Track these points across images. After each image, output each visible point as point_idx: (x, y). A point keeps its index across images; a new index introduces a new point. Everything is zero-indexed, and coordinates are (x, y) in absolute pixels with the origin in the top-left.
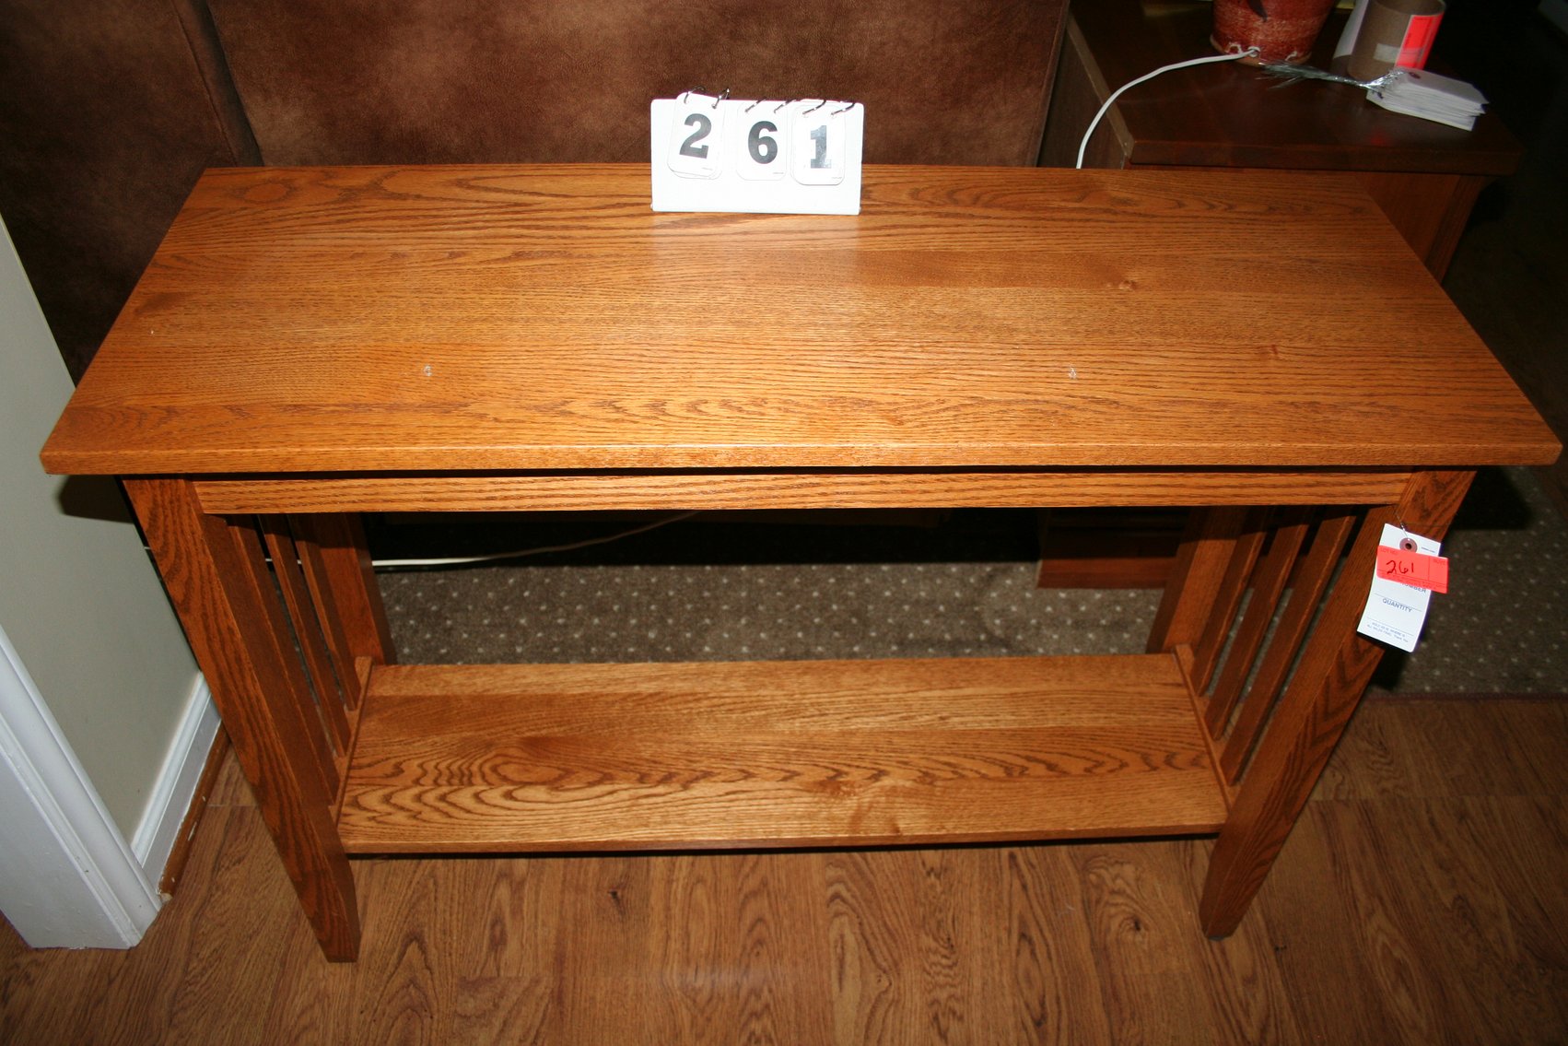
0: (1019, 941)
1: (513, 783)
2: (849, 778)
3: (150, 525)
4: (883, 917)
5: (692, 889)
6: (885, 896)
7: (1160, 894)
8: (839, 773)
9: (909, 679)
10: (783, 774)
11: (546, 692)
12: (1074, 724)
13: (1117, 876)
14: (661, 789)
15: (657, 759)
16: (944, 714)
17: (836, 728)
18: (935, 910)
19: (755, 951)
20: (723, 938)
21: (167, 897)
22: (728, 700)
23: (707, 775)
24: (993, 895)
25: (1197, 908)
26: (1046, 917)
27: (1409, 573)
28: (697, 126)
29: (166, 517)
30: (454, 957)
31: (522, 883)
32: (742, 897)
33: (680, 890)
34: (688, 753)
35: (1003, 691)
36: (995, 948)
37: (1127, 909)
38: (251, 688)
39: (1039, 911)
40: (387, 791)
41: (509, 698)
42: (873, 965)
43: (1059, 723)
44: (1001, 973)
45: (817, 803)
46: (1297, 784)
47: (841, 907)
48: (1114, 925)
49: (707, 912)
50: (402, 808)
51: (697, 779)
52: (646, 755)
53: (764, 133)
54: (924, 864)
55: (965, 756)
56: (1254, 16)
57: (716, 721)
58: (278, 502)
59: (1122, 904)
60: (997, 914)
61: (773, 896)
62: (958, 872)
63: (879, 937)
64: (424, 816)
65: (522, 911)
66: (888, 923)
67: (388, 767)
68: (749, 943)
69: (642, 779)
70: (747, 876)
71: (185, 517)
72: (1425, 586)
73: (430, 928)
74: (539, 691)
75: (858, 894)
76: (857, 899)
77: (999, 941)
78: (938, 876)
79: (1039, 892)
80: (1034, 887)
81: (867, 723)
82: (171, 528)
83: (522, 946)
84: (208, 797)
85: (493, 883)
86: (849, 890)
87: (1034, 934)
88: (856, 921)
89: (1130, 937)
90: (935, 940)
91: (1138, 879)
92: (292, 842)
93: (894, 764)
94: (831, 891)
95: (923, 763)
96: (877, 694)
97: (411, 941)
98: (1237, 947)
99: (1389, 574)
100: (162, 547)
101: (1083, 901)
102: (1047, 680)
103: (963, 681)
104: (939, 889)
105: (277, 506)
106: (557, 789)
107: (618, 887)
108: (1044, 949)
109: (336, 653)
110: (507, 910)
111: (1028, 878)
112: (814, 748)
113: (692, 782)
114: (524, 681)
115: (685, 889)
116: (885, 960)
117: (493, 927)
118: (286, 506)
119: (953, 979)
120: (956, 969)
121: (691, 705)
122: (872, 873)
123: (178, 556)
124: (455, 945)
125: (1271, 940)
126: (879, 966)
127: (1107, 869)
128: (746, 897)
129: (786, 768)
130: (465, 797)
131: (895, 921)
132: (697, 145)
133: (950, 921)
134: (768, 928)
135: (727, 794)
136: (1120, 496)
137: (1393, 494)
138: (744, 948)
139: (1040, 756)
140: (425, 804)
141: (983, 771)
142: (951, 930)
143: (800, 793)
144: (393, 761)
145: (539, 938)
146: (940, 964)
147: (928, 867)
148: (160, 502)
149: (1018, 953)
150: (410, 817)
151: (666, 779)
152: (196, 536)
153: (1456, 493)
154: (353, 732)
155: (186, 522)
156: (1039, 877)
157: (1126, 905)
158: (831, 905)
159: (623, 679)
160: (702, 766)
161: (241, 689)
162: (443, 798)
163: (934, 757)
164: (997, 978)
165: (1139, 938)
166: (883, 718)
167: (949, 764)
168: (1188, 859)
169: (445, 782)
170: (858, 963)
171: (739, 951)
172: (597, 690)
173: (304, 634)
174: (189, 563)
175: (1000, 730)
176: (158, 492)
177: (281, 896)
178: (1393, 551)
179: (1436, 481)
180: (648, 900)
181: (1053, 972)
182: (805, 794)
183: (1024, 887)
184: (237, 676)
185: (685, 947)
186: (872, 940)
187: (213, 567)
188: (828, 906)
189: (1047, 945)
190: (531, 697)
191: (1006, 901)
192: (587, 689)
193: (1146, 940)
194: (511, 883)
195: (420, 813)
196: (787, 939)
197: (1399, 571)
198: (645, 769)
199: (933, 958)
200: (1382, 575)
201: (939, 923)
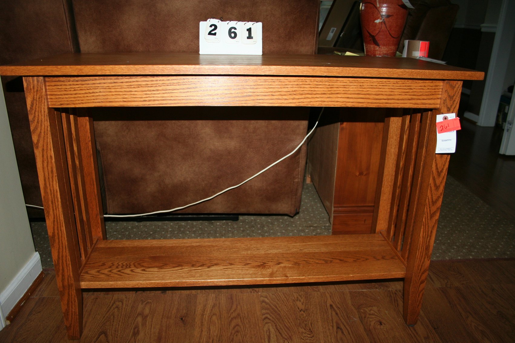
0: (337, 329)
1: (145, 267)
2: (268, 264)
3: (31, 108)
4: (284, 323)
5: (211, 317)
6: (285, 317)
7: (388, 315)
8: (265, 263)
9: (288, 241)
10: (244, 264)
11: (159, 246)
12: (348, 250)
13: (371, 310)
14: (200, 268)
15: (198, 261)
16: (301, 249)
17: (263, 253)
18: (304, 321)
19: (236, 334)
20: (223, 330)
21: (8, 323)
22: (224, 247)
23: (216, 264)
24: (325, 316)
25: (402, 317)
26: (346, 322)
27: (448, 127)
28: (213, 27)
29: (36, 104)
30: (118, 338)
31: (147, 316)
32: (230, 319)
33: (207, 317)
34: (210, 259)
35: (321, 243)
36: (328, 331)
37: (376, 319)
38: (55, 186)
39: (343, 321)
40: (98, 270)
41: (146, 247)
42: (281, 337)
43: (342, 250)
44: (331, 339)
45: (257, 270)
46: (429, 238)
47: (267, 320)
48: (372, 324)
49: (217, 323)
50: (103, 274)
51: (213, 266)
52: (195, 260)
53: (233, 30)
54: (298, 308)
55: (310, 258)
56: (376, 46)
57: (220, 251)
58: (74, 102)
59: (374, 318)
60: (327, 322)
61: (242, 319)
62: (311, 310)
63: (283, 329)
64: (111, 275)
65: (146, 324)
66: (286, 325)
67: (100, 264)
68: (233, 332)
69: (193, 266)
70: (232, 313)
71: (43, 105)
72: (454, 130)
73: (110, 330)
74: (157, 245)
75: (274, 317)
76: (274, 318)
77: (329, 329)
78: (304, 312)
79: (342, 315)
80: (340, 314)
81: (274, 251)
82: (37, 109)
83: (145, 334)
84: (31, 294)
85: (136, 316)
86: (271, 316)
87: (342, 327)
88: (274, 325)
89: (379, 327)
90: (305, 329)
91: (379, 311)
92: (61, 268)
93: (285, 261)
94: (264, 317)
95: (295, 260)
96: (277, 245)
97: (102, 334)
98: (420, 328)
99: (442, 131)
100: (33, 118)
101: (359, 317)
102: (337, 240)
103: (307, 241)
104: (305, 315)
105: (74, 104)
106: (161, 268)
107: (184, 317)
108: (347, 331)
109: (86, 221)
110: (140, 324)
111: (338, 312)
112: (255, 257)
113: (211, 266)
114: (152, 243)
115: (208, 317)
116: (286, 336)
117: (134, 329)
118: (77, 104)
119: (313, 341)
120: (314, 338)
121: (211, 248)
122: (279, 311)
123: (38, 122)
124: (119, 335)
125: (432, 326)
126: (284, 338)
127: (367, 308)
128: (232, 319)
129: (246, 262)
130: (128, 271)
131: (289, 325)
132: (213, 32)
133: (310, 324)
134: (240, 327)
135: (224, 269)
136: (349, 102)
137: (437, 104)
138: (231, 333)
139: (337, 258)
140: (112, 273)
141: (317, 262)
142: (311, 327)
143: (251, 268)
144: (102, 262)
145: (152, 332)
146: (307, 337)
147: (300, 309)
148: (35, 98)
149: (337, 332)
150: (106, 276)
151: (202, 265)
152: (45, 113)
153: (456, 101)
154: (89, 254)
155: (43, 107)
156: (342, 311)
157: (376, 318)
158: (264, 320)
159: (187, 243)
160: (216, 262)
161: (51, 185)
162: (119, 271)
163: (299, 259)
164: (330, 340)
165: (382, 327)
166: (280, 250)
167: (304, 260)
168: (396, 305)
169: (120, 267)
170: (275, 337)
171: (229, 334)
172: (178, 245)
173: (76, 199)
174: (41, 125)
175: (322, 252)
176: (35, 94)
177: (53, 322)
178: (441, 123)
179: (449, 95)
180: (195, 320)
181: (351, 338)
182: (252, 268)
183: (337, 314)
184: (51, 179)
185: (209, 333)
186: (280, 330)
187: (49, 127)
188: (263, 321)
189: (348, 330)
190: (154, 247)
191: (330, 318)
192: (174, 245)
193: (385, 328)
194: (143, 316)
195: (110, 275)
196: (248, 330)
197: (445, 129)
198: (194, 263)
199: (304, 335)
200: (439, 133)
201: (306, 325)
